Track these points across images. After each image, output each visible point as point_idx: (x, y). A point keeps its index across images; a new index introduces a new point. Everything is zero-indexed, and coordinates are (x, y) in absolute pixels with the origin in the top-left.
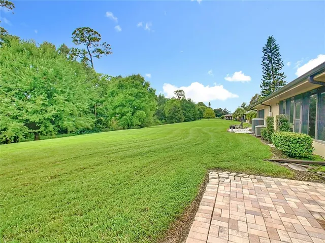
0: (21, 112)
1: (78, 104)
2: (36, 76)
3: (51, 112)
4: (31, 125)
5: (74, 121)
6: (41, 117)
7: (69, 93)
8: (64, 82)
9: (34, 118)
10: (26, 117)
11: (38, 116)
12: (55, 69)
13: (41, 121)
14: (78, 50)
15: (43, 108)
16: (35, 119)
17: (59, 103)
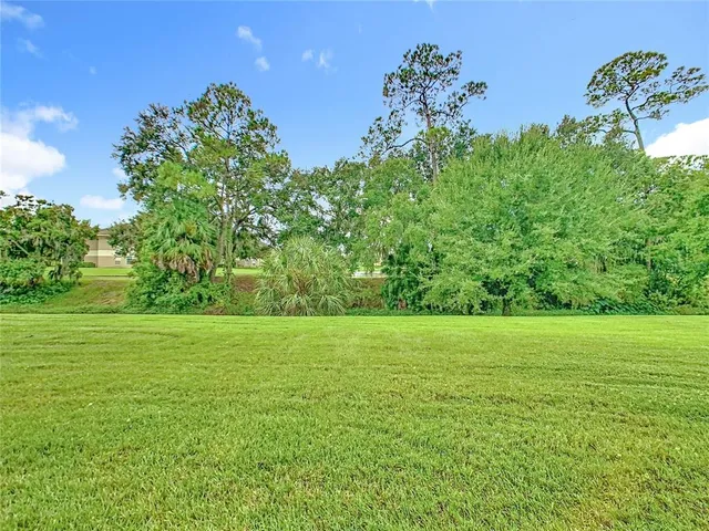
0: (479, 262)
1: (583, 241)
2: (504, 194)
3: (527, 260)
4: (493, 287)
5: (575, 282)
6: (508, 270)
7: (563, 220)
8: (552, 197)
9: (497, 274)
10: (485, 270)
11: (503, 270)
12: (535, 173)
13: (508, 280)
14: (601, 118)
15: (514, 253)
16: (498, 276)
17: (542, 243)
